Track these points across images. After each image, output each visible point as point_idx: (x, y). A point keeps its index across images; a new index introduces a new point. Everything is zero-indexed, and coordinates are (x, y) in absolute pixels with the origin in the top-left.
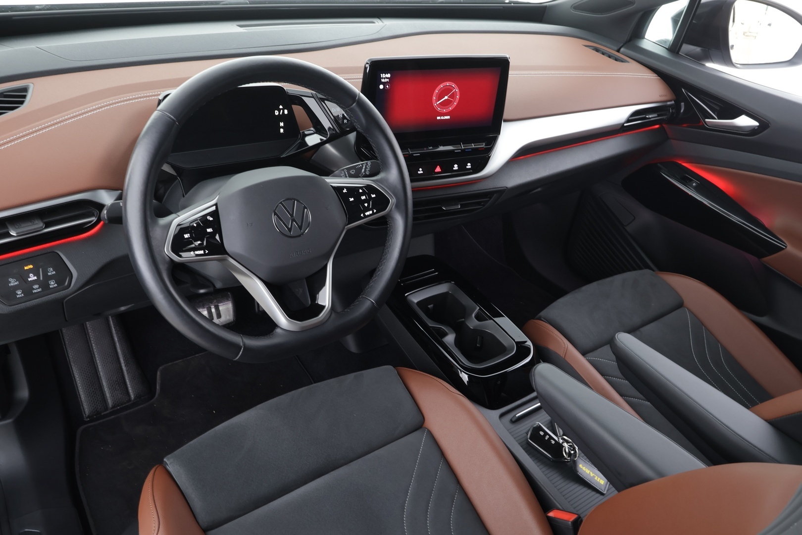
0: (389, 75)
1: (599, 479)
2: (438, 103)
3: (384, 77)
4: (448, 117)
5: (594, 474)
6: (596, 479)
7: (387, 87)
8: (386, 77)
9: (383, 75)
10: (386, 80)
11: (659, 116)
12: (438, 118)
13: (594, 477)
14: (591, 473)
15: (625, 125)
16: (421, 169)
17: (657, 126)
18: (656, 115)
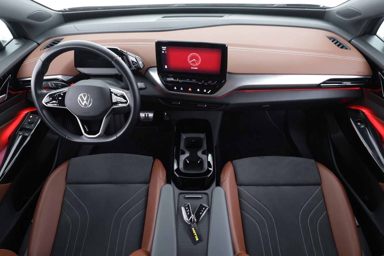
0: (165, 48)
1: (197, 237)
2: (190, 62)
3: (163, 48)
4: (197, 68)
5: (196, 235)
6: (196, 237)
7: (166, 52)
8: (164, 48)
9: (163, 47)
10: (165, 50)
11: (352, 83)
12: (192, 68)
13: (196, 236)
14: (196, 233)
15: (321, 85)
16: (182, 88)
17: (358, 88)
18: (350, 83)
